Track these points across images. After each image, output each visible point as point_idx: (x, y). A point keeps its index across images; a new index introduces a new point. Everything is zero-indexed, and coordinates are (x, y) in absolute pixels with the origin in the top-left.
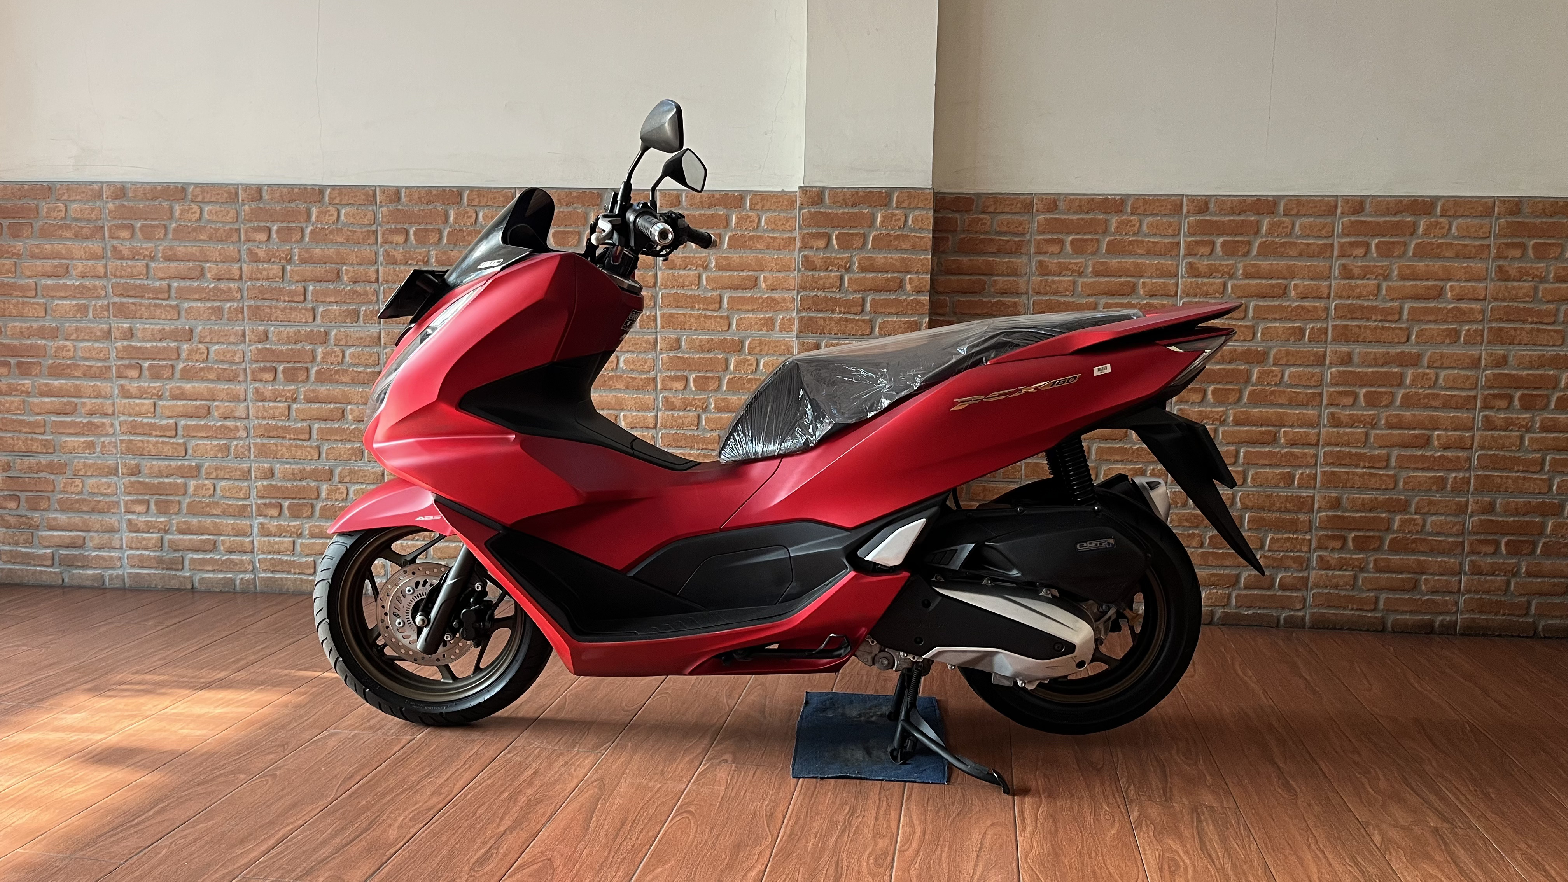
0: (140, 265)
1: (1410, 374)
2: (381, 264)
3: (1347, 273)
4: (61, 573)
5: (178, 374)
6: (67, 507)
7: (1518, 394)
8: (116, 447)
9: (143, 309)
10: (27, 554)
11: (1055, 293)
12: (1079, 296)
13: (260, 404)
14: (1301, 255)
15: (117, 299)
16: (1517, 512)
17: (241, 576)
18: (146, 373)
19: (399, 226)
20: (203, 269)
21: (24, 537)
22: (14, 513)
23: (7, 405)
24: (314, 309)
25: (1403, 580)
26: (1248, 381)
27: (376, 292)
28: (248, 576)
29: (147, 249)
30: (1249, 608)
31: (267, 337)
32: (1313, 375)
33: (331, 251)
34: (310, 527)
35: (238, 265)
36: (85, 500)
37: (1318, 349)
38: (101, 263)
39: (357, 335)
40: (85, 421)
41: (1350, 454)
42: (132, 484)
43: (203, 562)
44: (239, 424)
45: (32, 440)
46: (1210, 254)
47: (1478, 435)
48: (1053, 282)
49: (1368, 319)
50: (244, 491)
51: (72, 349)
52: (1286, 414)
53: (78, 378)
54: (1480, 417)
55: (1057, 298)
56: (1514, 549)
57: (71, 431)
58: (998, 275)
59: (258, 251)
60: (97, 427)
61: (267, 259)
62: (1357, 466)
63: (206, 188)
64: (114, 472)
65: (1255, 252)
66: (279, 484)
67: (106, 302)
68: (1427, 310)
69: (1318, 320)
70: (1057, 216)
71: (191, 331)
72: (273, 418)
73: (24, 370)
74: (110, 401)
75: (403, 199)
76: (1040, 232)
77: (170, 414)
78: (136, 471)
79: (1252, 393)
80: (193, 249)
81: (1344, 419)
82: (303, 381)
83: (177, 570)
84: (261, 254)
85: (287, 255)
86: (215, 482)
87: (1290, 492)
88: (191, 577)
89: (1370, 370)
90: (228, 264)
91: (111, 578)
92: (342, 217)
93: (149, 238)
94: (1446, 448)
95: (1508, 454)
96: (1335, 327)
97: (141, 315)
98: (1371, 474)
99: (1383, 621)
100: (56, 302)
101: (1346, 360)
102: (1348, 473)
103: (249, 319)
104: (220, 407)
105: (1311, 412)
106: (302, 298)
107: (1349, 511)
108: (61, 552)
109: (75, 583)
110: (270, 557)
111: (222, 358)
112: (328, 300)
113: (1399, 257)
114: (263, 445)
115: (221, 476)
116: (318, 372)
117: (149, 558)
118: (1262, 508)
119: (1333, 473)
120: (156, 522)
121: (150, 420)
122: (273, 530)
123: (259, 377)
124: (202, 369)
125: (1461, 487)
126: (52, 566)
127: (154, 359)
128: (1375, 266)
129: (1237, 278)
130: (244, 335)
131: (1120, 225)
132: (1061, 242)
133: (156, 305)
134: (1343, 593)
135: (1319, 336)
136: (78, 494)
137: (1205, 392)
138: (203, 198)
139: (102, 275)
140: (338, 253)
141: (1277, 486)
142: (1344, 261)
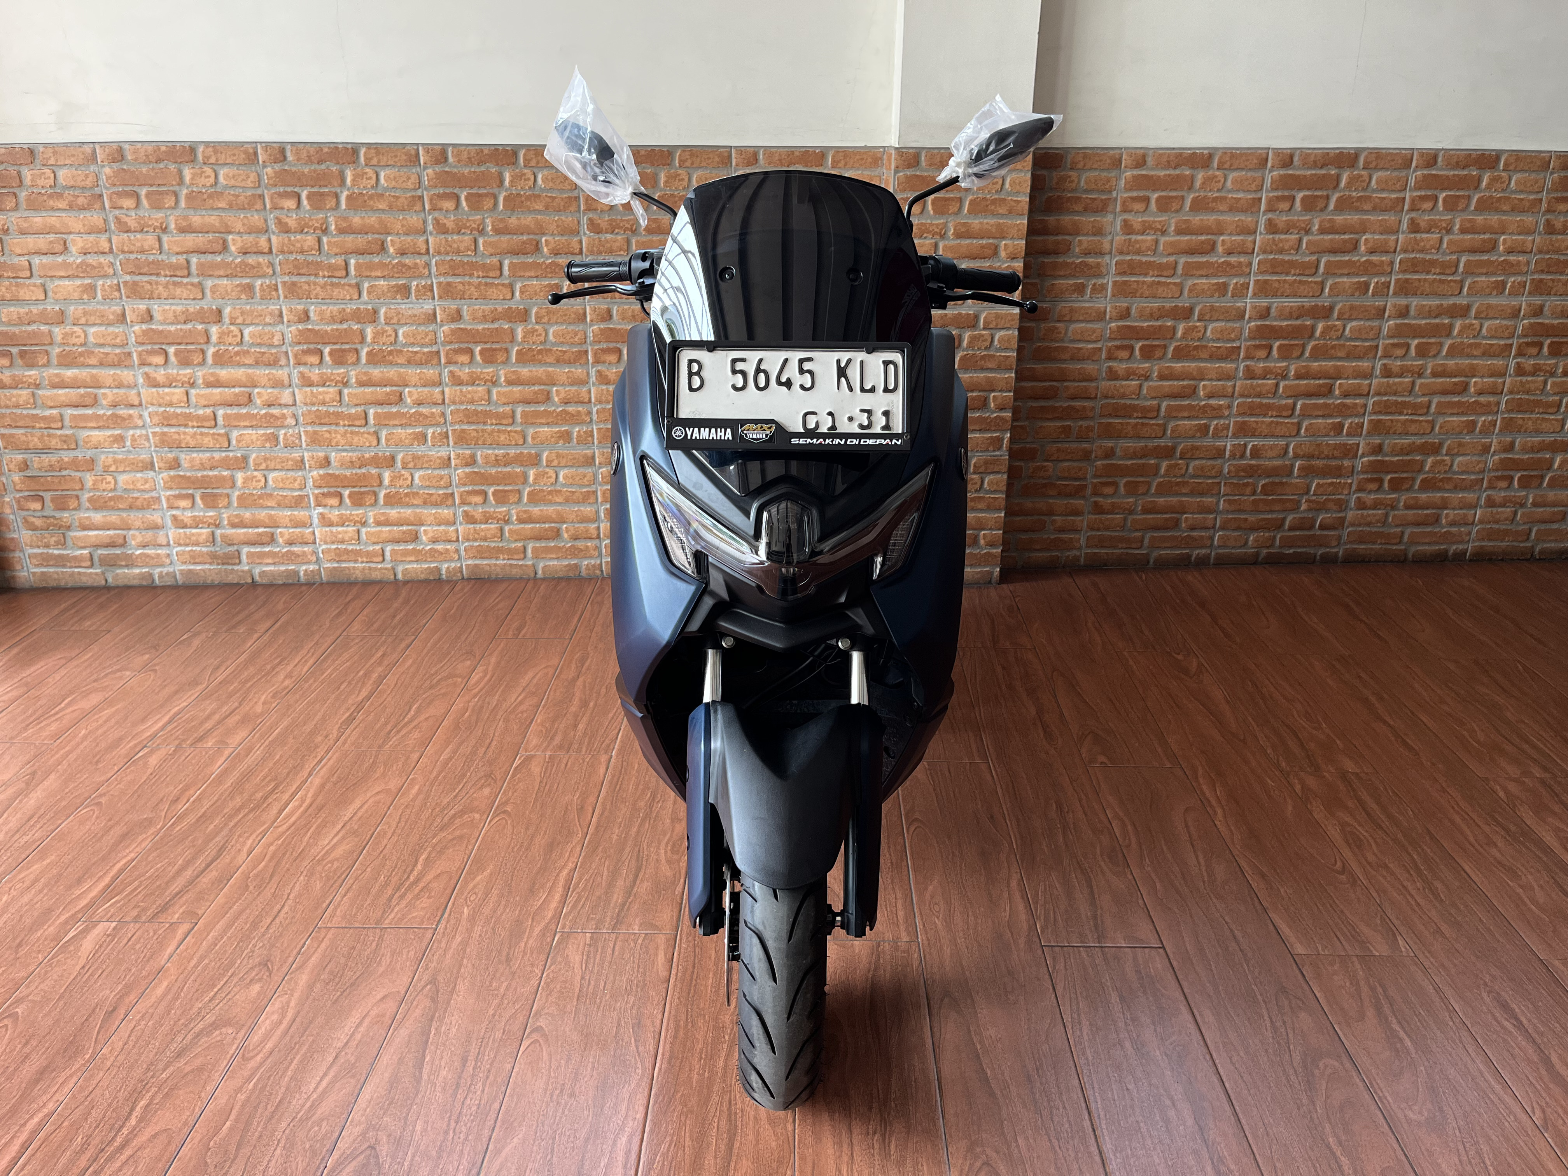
0: (150, 240)
1: (1458, 324)
2: (431, 233)
3: (1414, 227)
4: (103, 573)
5: (210, 360)
6: (98, 504)
7: (1548, 341)
8: (148, 440)
9: (161, 288)
10: (60, 556)
11: (1138, 252)
12: (1161, 255)
13: (308, 389)
14: (1374, 209)
15: (128, 278)
16: (1532, 450)
17: (304, 568)
18: (172, 359)
19: (448, 191)
20: (225, 242)
21: (54, 539)
22: (39, 514)
23: (14, 399)
24: (358, 287)
25: (1426, 515)
26: (1311, 336)
27: (428, 265)
28: (311, 567)
29: (157, 220)
30: (1290, 547)
31: (308, 317)
32: (1372, 329)
33: (372, 219)
34: (375, 516)
35: (266, 236)
36: (121, 497)
37: (1379, 303)
38: (104, 237)
39: (410, 312)
40: (110, 412)
41: (1396, 402)
42: (172, 478)
43: (262, 555)
44: (285, 411)
45: (49, 435)
46: (1290, 209)
47: (1508, 380)
48: (1137, 241)
49: (1428, 273)
50: (298, 482)
51: (83, 336)
52: (1343, 366)
53: (94, 366)
54: (1512, 363)
55: (1138, 258)
56: (1525, 483)
57: (94, 425)
58: (1084, 235)
59: (287, 220)
60: (123, 419)
61: (299, 229)
62: (1400, 414)
63: (217, 147)
64: (151, 466)
65: (1332, 206)
66: (337, 472)
67: (115, 282)
68: (1480, 263)
69: (1382, 274)
70: (1144, 172)
71: (219, 312)
72: (324, 403)
73: (28, 359)
74: (134, 392)
75: (451, 159)
76: (1127, 190)
77: (206, 403)
78: (175, 464)
79: (1314, 348)
80: (212, 219)
81: (1395, 370)
82: (353, 364)
83: (235, 564)
84: (292, 223)
85: (322, 224)
86: (266, 473)
87: (1338, 440)
88: (250, 571)
89: (1424, 322)
90: (254, 235)
91: (161, 576)
92: (382, 181)
93: (157, 206)
94: (1480, 393)
95: (1532, 398)
96: (1397, 281)
97: (159, 294)
98: (1412, 421)
99: (1405, 553)
100: (57, 282)
101: (1404, 312)
102: (1392, 421)
103: (286, 297)
104: (260, 395)
105: (1365, 364)
106: (344, 273)
107: (1387, 455)
108: (99, 552)
109: (120, 583)
110: (334, 547)
111: (259, 341)
112: (373, 274)
113: (1463, 210)
114: (315, 432)
115: (272, 466)
116: (369, 354)
117: (201, 554)
118: (1311, 457)
119: (1379, 421)
120: (204, 517)
121: (184, 410)
122: (335, 519)
123: (303, 361)
124: (237, 353)
125: (1488, 429)
126: (92, 566)
127: (180, 344)
128: (1440, 220)
129: (1312, 234)
130: (281, 315)
131: (1207, 181)
132: (1147, 200)
133: (175, 284)
134: (1374, 530)
135: (1382, 290)
136: (111, 490)
137: (1270, 348)
138: (217, 160)
139: (107, 250)
140: (381, 222)
141: (1327, 435)
142: (1413, 215)
